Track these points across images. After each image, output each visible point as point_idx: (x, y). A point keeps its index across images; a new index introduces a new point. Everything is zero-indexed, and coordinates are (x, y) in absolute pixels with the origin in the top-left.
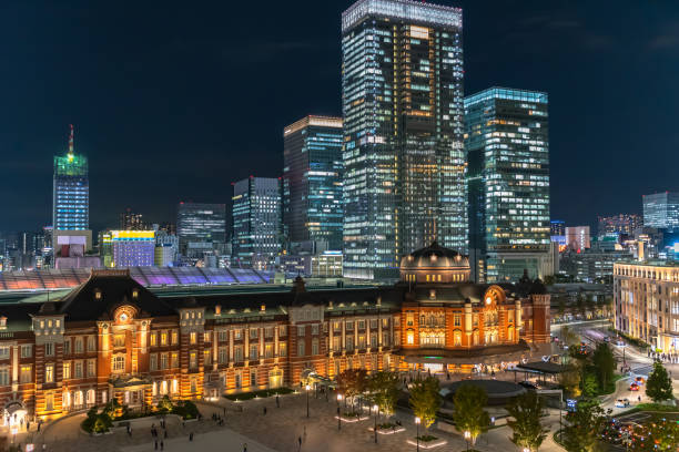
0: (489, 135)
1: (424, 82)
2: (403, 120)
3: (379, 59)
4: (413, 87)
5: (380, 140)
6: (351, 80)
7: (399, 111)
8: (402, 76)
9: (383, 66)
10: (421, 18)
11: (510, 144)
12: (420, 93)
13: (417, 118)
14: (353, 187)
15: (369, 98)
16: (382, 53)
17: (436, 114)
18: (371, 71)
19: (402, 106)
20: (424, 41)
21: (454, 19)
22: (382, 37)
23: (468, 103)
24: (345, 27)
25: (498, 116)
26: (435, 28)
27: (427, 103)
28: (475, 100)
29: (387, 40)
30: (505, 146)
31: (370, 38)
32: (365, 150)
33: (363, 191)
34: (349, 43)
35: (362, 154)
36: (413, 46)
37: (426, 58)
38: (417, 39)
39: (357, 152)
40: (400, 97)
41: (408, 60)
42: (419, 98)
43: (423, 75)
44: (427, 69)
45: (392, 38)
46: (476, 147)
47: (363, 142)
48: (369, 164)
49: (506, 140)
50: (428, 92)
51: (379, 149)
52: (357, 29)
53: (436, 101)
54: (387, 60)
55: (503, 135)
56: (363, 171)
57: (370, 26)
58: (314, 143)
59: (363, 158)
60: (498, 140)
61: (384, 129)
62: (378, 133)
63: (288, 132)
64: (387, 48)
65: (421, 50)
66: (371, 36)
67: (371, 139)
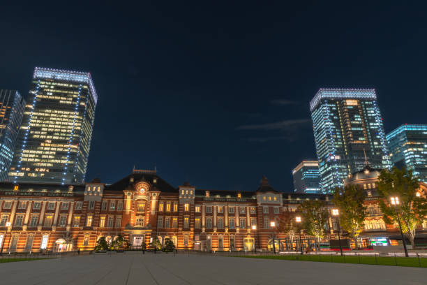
0: (406, 151)
1: (359, 126)
2: (350, 146)
3: (331, 117)
4: (352, 129)
5: (338, 158)
6: (318, 132)
7: (347, 141)
8: (345, 124)
9: (333, 121)
10: (352, 97)
11: (421, 155)
12: (357, 131)
13: (358, 144)
14: (327, 185)
15: (328, 137)
16: (332, 115)
17: (369, 142)
18: (327, 124)
19: (348, 139)
20: (354, 106)
21: (371, 94)
22: (331, 108)
23: (388, 137)
24: (312, 108)
25: (409, 139)
26: (361, 100)
27: (362, 136)
28: (393, 135)
29: (334, 109)
30: (418, 156)
31: (325, 108)
32: (330, 164)
33: (332, 186)
34: (314, 115)
35: (328, 167)
36: (349, 109)
37: (358, 114)
38: (350, 106)
39: (326, 166)
40: (346, 135)
41: (347, 116)
42: (357, 135)
43: (358, 123)
44: (359, 119)
45: (337, 107)
46: (398, 159)
47: (328, 160)
48: (334, 170)
49: (418, 153)
50: (362, 131)
51: (338, 162)
52: (318, 107)
53: (368, 135)
54: (336, 118)
55: (415, 149)
56: (331, 175)
57: (324, 103)
58: (307, 174)
59: (330, 168)
60: (412, 153)
61: (339, 151)
62: (336, 154)
63: (294, 172)
64: (336, 112)
65: (354, 111)
66: (326, 107)
67: (332, 158)
